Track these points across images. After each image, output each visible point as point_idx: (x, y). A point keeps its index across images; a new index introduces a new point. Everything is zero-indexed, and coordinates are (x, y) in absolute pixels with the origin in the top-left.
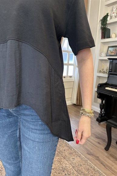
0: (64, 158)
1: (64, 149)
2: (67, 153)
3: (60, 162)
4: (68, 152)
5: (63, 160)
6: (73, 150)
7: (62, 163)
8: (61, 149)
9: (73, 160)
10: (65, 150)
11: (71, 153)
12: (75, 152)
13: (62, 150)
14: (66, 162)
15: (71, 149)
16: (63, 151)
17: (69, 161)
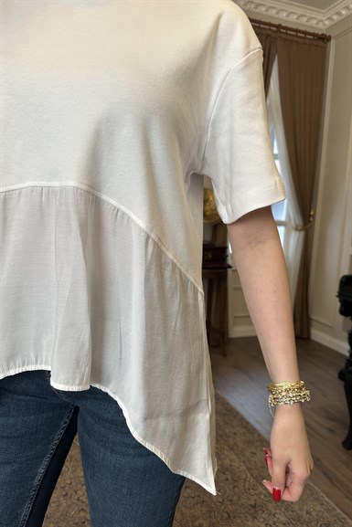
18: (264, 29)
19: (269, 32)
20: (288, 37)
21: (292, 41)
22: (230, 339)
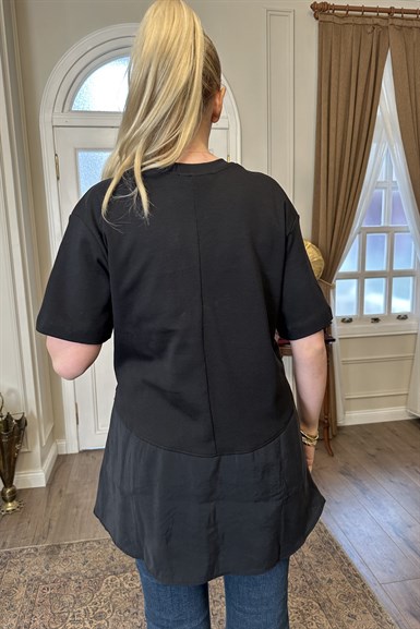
0: (322, 607)
1: (328, 576)
2: (335, 592)
3: (303, 614)
4: (340, 588)
5: (313, 611)
6: (359, 586)
7: (308, 619)
8: (319, 575)
9: (349, 621)
10: (330, 581)
11: (349, 597)
12: (366, 597)
13: (323, 578)
14: (324, 621)
15: (354, 584)
16: (324, 582)
17: (334, 620)
18: (370, 17)
19: (377, 21)
20: (405, 23)
21: (411, 28)
22: (340, 428)
